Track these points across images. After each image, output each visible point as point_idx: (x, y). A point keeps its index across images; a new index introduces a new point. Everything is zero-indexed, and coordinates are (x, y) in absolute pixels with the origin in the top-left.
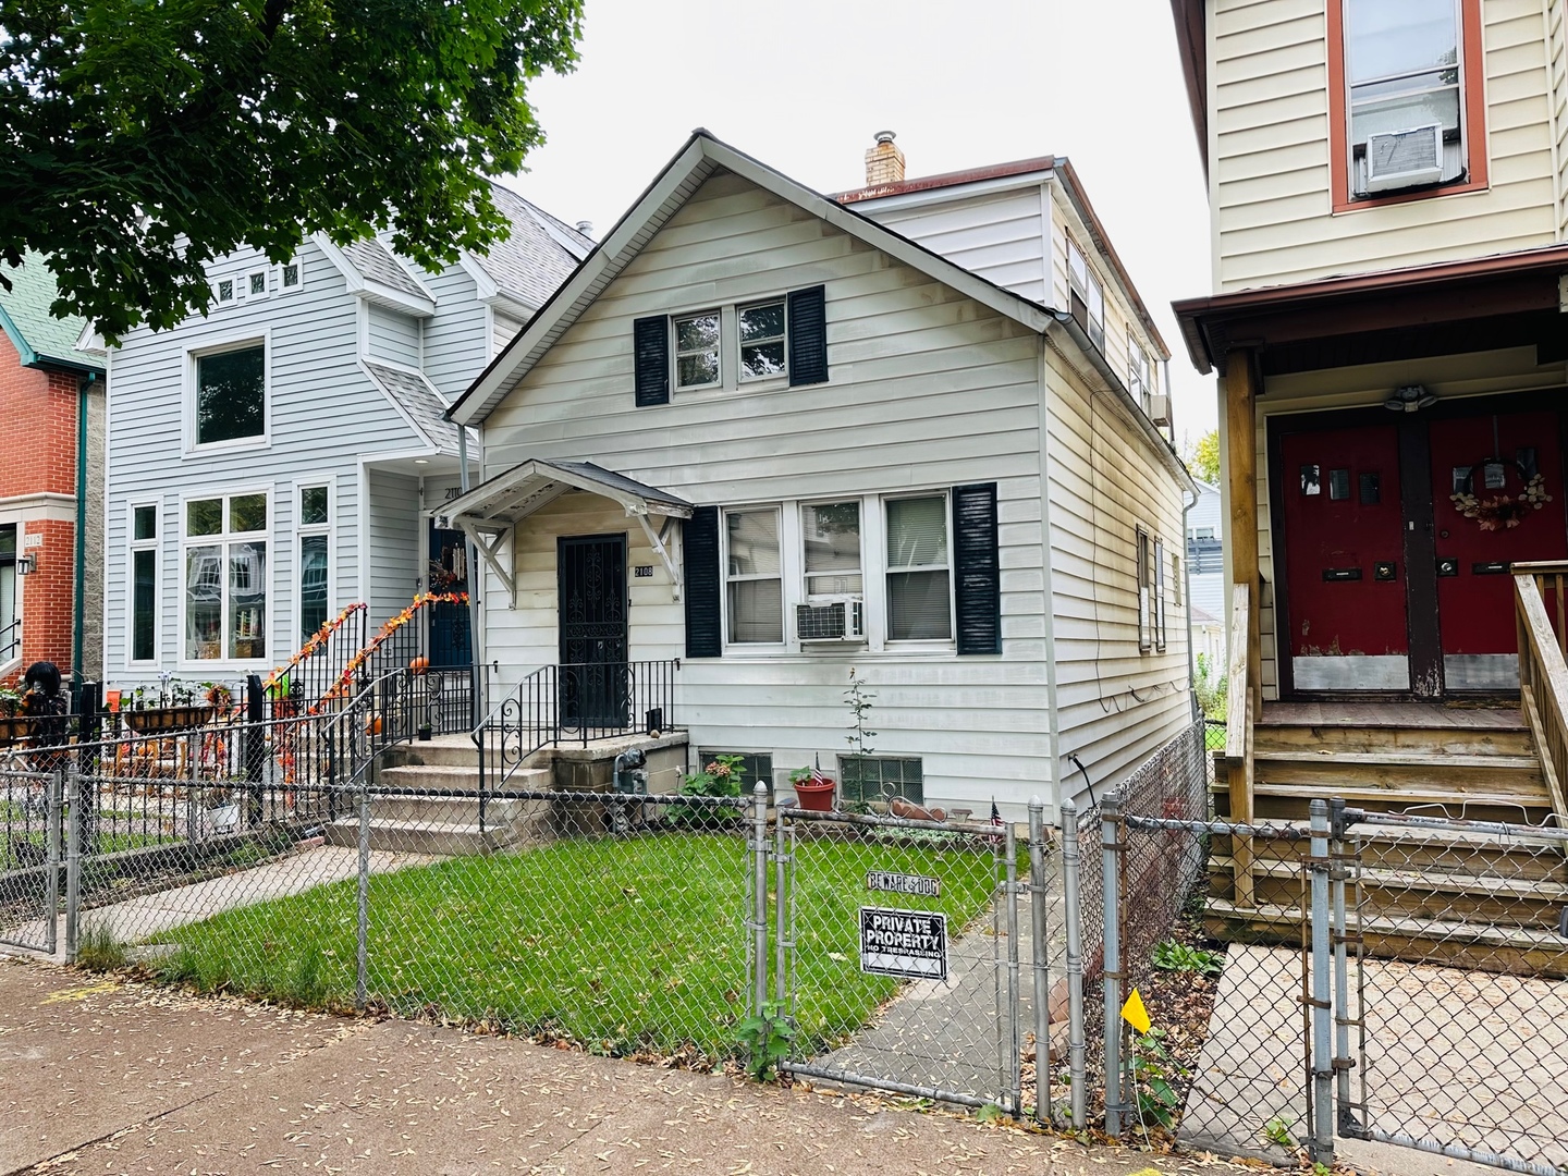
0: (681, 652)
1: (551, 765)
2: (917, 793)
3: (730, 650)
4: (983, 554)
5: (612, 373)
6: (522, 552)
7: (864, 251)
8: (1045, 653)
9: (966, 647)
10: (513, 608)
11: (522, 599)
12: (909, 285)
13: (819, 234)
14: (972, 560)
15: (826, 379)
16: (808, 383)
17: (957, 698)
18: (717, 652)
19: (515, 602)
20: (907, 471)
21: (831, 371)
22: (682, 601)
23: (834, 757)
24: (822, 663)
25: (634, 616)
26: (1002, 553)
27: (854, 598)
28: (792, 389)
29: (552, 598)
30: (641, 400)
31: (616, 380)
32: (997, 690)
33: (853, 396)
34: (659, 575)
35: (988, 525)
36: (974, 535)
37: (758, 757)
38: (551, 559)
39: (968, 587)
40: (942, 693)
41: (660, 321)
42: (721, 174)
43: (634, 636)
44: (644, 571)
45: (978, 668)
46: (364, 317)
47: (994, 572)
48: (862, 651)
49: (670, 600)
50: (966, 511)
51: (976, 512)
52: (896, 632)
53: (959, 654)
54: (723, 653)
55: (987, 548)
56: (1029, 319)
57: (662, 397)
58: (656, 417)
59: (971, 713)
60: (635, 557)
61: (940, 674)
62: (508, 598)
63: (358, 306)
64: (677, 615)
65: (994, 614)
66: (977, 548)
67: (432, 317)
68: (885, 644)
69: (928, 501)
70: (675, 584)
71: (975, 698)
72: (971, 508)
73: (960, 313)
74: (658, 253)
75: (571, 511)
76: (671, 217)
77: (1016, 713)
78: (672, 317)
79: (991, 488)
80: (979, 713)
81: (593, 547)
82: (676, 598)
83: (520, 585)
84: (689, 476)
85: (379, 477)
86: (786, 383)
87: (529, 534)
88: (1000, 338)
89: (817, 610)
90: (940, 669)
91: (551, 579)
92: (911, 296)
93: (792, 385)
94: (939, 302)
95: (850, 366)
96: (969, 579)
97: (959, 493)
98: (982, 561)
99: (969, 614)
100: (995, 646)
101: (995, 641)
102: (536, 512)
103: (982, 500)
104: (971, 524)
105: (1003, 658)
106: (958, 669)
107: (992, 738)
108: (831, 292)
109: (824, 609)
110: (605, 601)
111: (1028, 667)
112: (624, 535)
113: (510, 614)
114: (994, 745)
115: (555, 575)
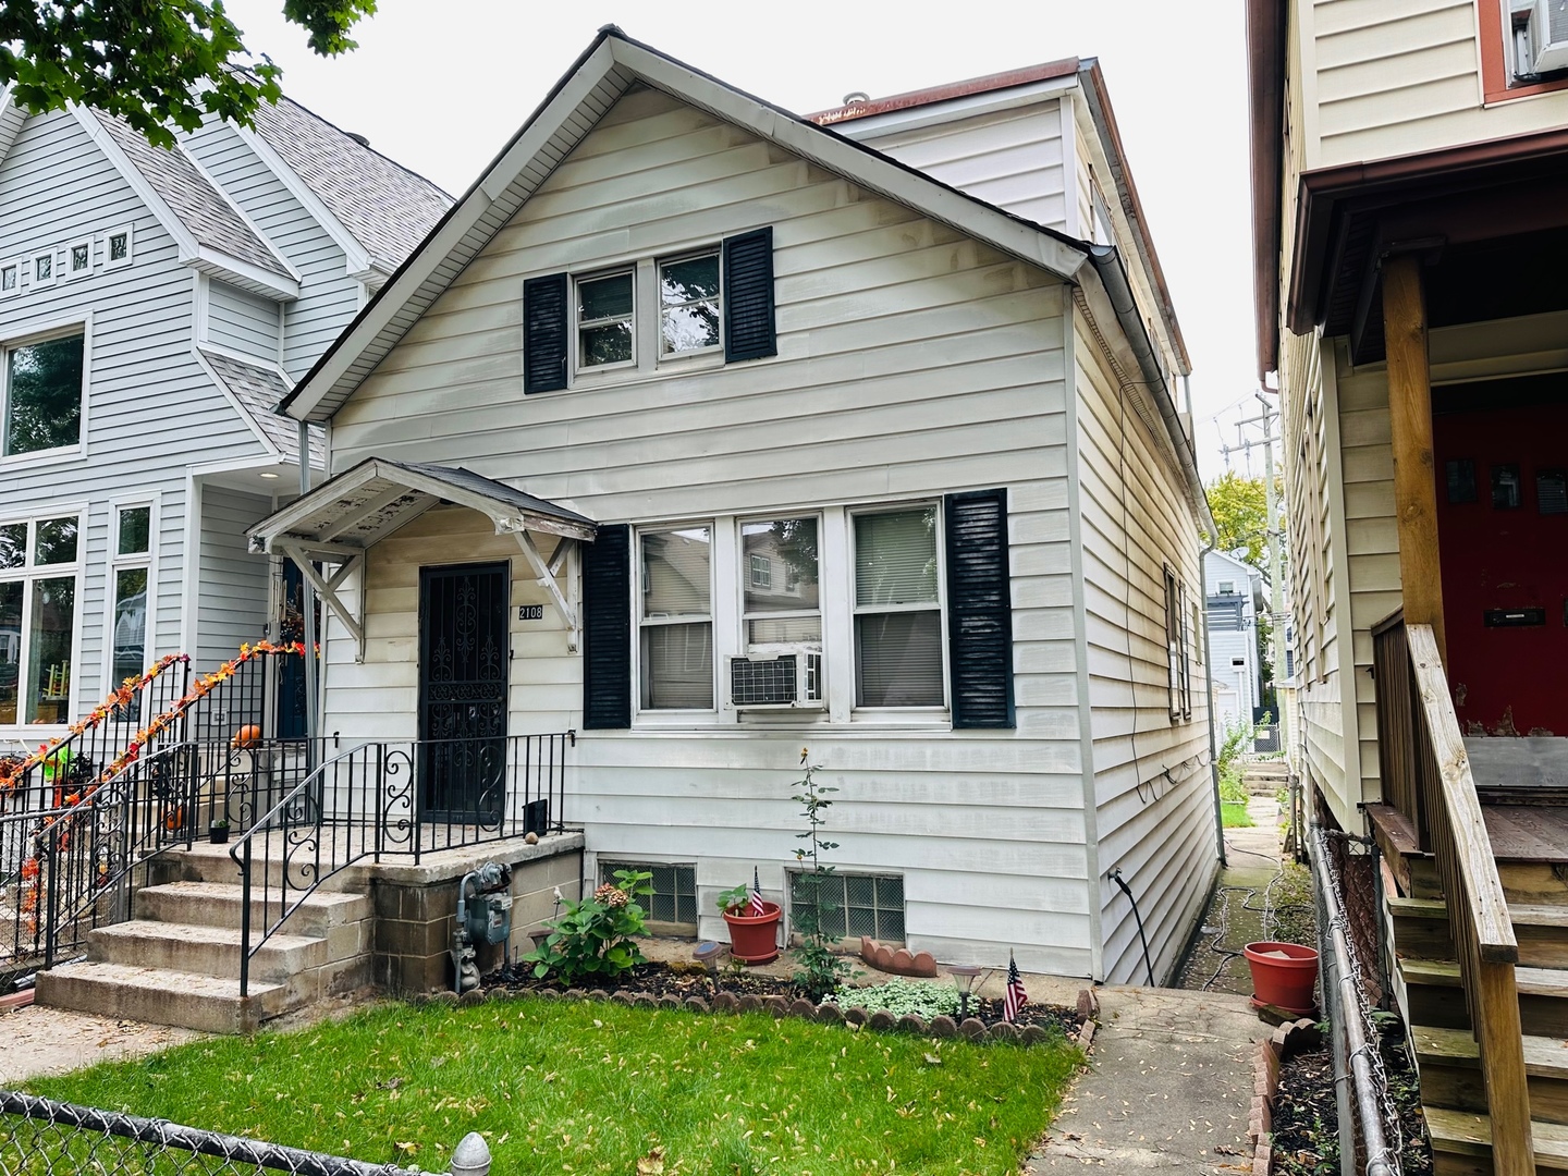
0: (577, 722)
1: (368, 889)
2: (895, 925)
3: (642, 719)
4: (988, 587)
5: (496, 350)
6: (374, 587)
7: (824, 181)
8: (1077, 728)
9: (965, 717)
10: (361, 660)
11: (374, 649)
12: (885, 224)
13: (765, 161)
14: (973, 596)
15: (774, 353)
16: (750, 359)
17: (952, 790)
18: (625, 723)
19: (363, 653)
20: (882, 474)
21: (780, 343)
22: (580, 651)
23: (782, 870)
24: (765, 738)
25: (517, 672)
26: (1014, 587)
27: (810, 648)
28: (728, 367)
29: (411, 649)
30: (533, 385)
31: (500, 359)
32: (1010, 780)
33: (811, 373)
34: (550, 618)
35: (994, 548)
36: (975, 561)
37: (678, 869)
38: (412, 596)
39: (967, 634)
40: (931, 783)
41: (557, 282)
42: (637, 91)
43: (517, 699)
44: (532, 612)
45: (982, 749)
46: (202, 297)
47: (1003, 613)
48: (821, 722)
49: (564, 651)
50: (963, 528)
51: (978, 530)
52: (868, 696)
53: (956, 727)
54: (633, 724)
55: (994, 579)
56: (1053, 259)
57: (558, 381)
58: (550, 407)
59: (972, 812)
60: (520, 594)
61: (930, 756)
62: (355, 647)
63: (195, 283)
64: (572, 671)
65: (1004, 671)
66: (980, 580)
67: (295, 300)
68: (852, 712)
69: (908, 515)
70: (570, 629)
71: (977, 790)
72: (971, 524)
73: (954, 259)
74: (556, 195)
75: (438, 532)
76: (573, 148)
77: (1038, 814)
78: (573, 276)
79: (998, 497)
80: (985, 813)
81: (466, 579)
82: (572, 649)
83: (373, 630)
84: (593, 485)
85: (214, 494)
86: (721, 360)
87: (383, 564)
88: (1010, 291)
89: (758, 664)
90: (929, 749)
91: (410, 623)
92: (889, 239)
93: (728, 362)
94: (925, 245)
95: (807, 335)
96: (968, 623)
97: (955, 504)
98: (987, 598)
99: (969, 672)
100: (1006, 717)
101: (1006, 710)
102: (394, 534)
103: (987, 512)
104: (971, 546)
105: (1019, 733)
106: (955, 748)
107: (1003, 849)
108: (781, 237)
109: (768, 664)
110: (480, 652)
111: (1054, 748)
112: (506, 564)
113: (358, 669)
114: (1007, 859)
115: (415, 616)
